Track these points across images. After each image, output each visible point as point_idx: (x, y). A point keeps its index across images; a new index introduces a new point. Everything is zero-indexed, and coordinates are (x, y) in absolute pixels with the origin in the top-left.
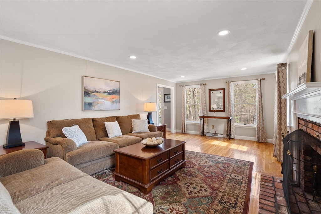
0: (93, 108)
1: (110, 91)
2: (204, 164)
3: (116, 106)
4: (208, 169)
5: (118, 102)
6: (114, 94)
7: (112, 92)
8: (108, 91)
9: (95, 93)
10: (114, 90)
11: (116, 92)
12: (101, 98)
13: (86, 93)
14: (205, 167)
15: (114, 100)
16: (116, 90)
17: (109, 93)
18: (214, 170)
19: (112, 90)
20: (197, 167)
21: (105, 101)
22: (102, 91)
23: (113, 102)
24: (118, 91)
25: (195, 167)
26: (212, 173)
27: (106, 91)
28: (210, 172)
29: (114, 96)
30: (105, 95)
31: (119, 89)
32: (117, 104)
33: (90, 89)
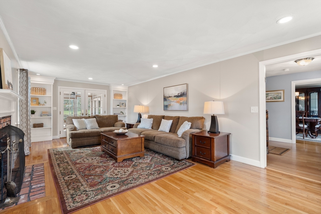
0: (168, 108)
1: (178, 94)
3: (184, 107)
4: (100, 170)
5: (185, 103)
6: (181, 96)
7: (180, 95)
9: (169, 98)
11: (183, 95)
12: (172, 101)
13: (165, 99)
15: (182, 102)
16: (183, 92)
17: (177, 96)
18: (94, 172)
19: (180, 93)
21: (175, 103)
22: (173, 95)
23: (181, 104)
24: (185, 94)
25: (112, 166)
26: (92, 169)
27: (176, 95)
28: (95, 169)
29: (181, 98)
30: (175, 98)
31: (186, 91)
32: (184, 105)
33: (167, 95)
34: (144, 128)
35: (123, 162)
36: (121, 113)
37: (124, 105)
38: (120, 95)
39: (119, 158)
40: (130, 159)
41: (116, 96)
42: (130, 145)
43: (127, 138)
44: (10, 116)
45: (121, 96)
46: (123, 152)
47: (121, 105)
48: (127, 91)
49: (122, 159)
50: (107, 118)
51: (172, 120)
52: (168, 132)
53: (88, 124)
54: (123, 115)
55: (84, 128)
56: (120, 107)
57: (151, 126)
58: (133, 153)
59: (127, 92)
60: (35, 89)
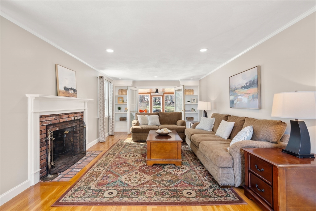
0: (235, 105)
1: (246, 84)
2: (131, 174)
4: (125, 169)
5: (256, 97)
6: (251, 87)
7: (248, 84)
8: (245, 85)
9: (236, 91)
10: (250, 81)
11: (252, 84)
12: (239, 95)
14: (128, 171)
15: (251, 95)
16: (252, 81)
17: (246, 87)
18: (119, 170)
19: (248, 82)
20: (136, 168)
21: (243, 98)
22: (240, 87)
24: (255, 82)
25: (139, 168)
26: (121, 166)
27: (243, 86)
28: (123, 167)
30: (243, 90)
31: (256, 78)
32: (254, 100)
33: (233, 87)
34: (203, 130)
35: (153, 166)
36: (192, 110)
37: (196, 101)
38: (191, 90)
39: (149, 162)
40: (162, 166)
41: (187, 92)
42: (162, 149)
43: (169, 140)
44: (83, 113)
45: (192, 92)
46: (153, 155)
47: (192, 101)
48: (198, 85)
49: (153, 163)
50: (169, 115)
51: (234, 123)
52: (226, 139)
53: (149, 120)
54: (194, 112)
55: (146, 124)
56: (191, 103)
57: (212, 128)
58: (166, 159)
59: (198, 87)
60: (121, 91)
